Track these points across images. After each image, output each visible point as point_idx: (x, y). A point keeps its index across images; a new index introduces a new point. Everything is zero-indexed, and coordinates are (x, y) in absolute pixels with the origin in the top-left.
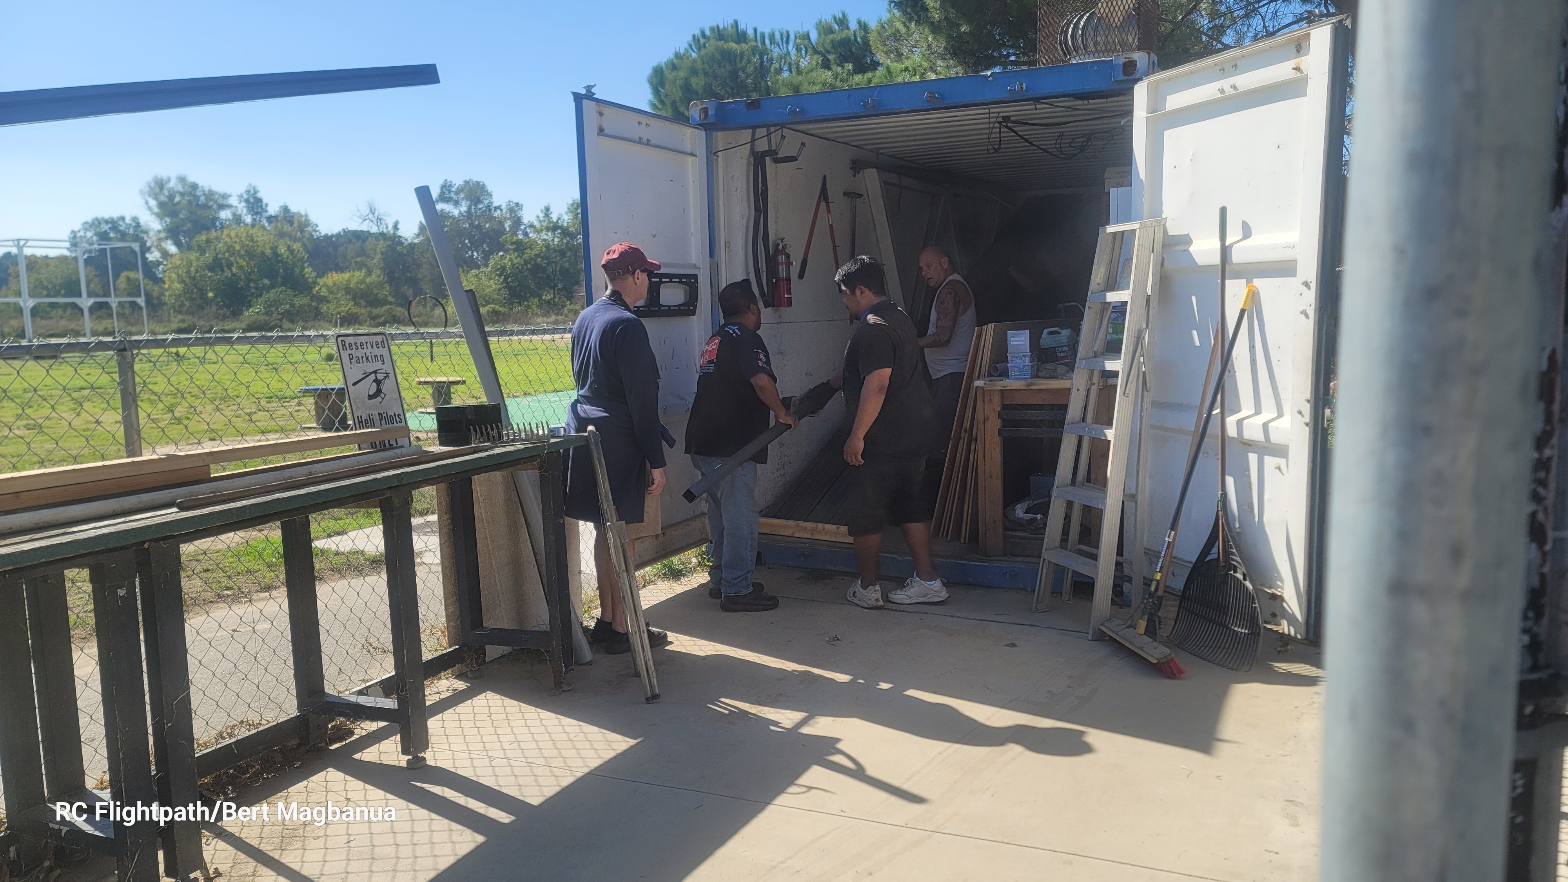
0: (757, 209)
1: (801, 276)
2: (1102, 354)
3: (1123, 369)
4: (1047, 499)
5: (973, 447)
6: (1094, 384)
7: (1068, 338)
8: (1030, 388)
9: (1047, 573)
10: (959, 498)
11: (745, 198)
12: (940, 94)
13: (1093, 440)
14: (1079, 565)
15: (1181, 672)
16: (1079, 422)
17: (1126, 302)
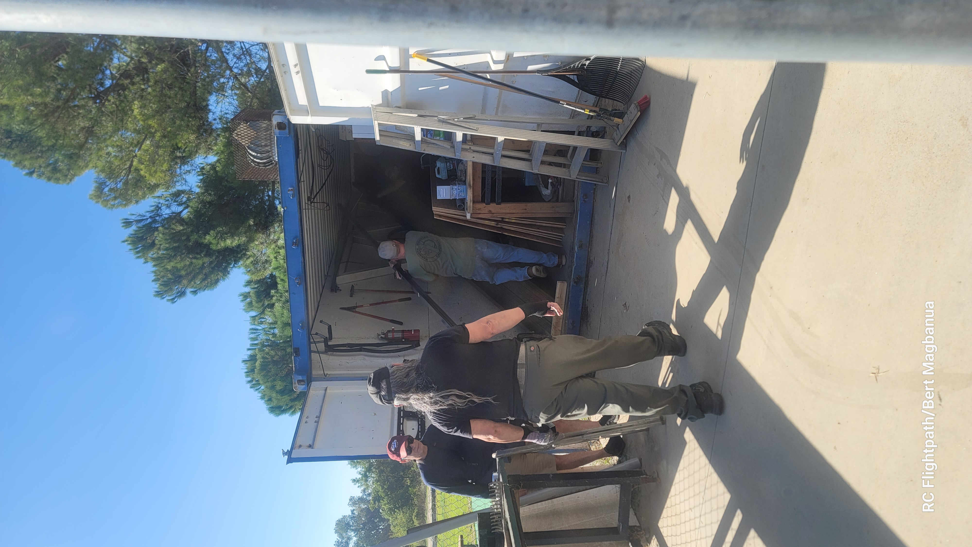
0: (360, 350)
1: (401, 323)
2: (452, 143)
3: (462, 131)
4: (539, 176)
5: (507, 220)
6: (470, 148)
7: (442, 163)
8: (472, 185)
9: (585, 177)
10: (538, 229)
11: (353, 357)
12: (294, 239)
13: (504, 149)
14: (580, 157)
15: (646, 97)
16: (493, 157)
17: (422, 129)
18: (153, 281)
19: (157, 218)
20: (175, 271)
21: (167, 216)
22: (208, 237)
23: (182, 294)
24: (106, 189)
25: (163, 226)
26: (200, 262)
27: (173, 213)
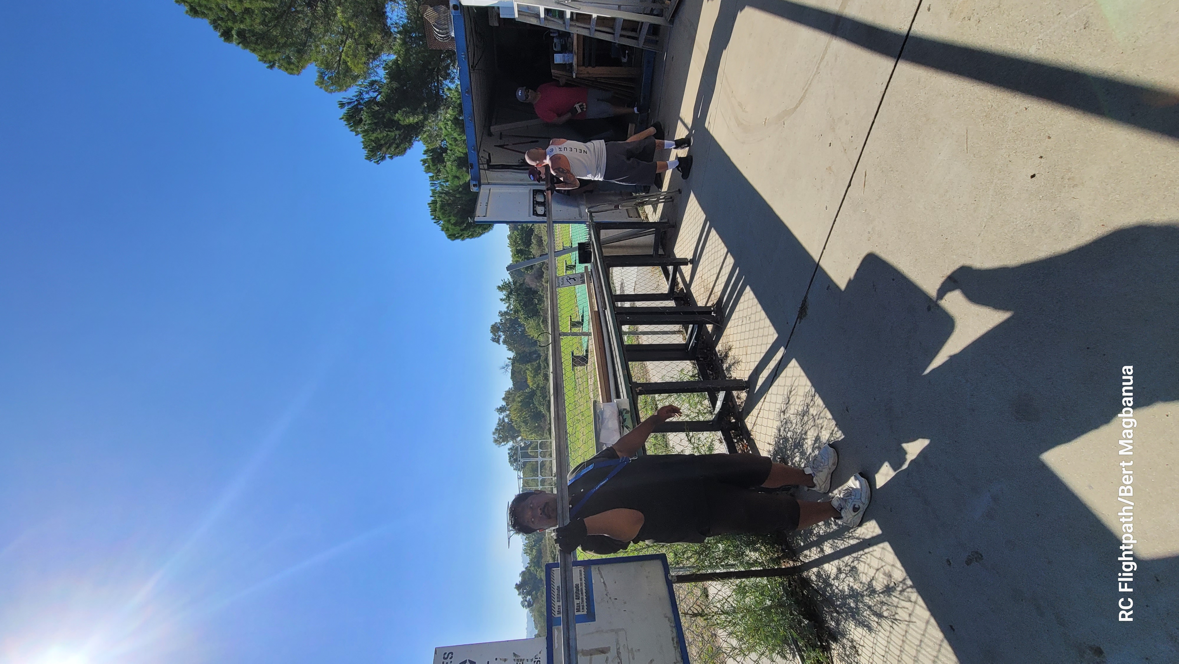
0: (509, 168)
2: (564, 19)
3: (570, 10)
5: (598, 80)
6: (575, 24)
8: (576, 53)
9: (648, 46)
13: (596, 24)
14: (645, 30)
16: (590, 30)
17: (545, 9)
18: (363, 148)
19: (361, 101)
20: (376, 141)
21: (367, 100)
22: (397, 115)
23: (383, 158)
24: (326, 78)
25: (366, 107)
26: (393, 134)
27: (371, 98)
